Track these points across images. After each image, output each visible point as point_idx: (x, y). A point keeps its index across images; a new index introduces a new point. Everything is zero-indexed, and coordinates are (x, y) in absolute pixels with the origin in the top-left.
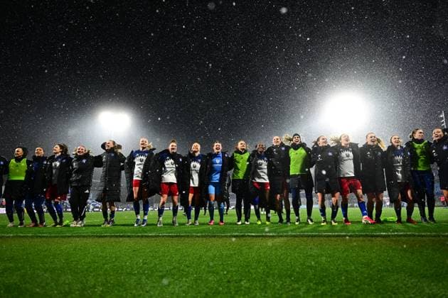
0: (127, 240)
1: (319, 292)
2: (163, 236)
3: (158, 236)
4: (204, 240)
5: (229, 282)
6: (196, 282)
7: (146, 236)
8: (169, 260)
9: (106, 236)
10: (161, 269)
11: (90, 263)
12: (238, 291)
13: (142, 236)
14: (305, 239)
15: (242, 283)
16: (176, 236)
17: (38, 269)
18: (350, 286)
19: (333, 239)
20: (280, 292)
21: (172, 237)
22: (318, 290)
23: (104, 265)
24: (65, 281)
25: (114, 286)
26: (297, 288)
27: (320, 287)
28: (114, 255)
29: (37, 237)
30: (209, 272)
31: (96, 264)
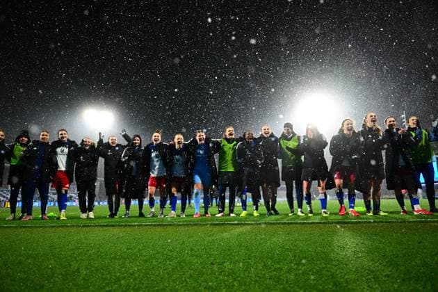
0: (111, 229)
1: (300, 272)
2: (147, 225)
3: (141, 225)
4: (186, 228)
5: (212, 264)
6: (180, 265)
7: (129, 226)
8: (153, 246)
9: (91, 226)
10: (144, 254)
11: (73, 249)
12: (221, 272)
13: (126, 226)
14: (282, 226)
15: (225, 265)
16: (159, 225)
17: (21, 255)
18: (329, 266)
19: (308, 225)
20: (263, 272)
21: (155, 225)
22: (299, 270)
23: (88, 251)
24: (48, 266)
25: (97, 270)
26: (279, 268)
27: (300, 267)
28: (98, 243)
29: (21, 227)
30: (192, 256)
31: (80, 250)
